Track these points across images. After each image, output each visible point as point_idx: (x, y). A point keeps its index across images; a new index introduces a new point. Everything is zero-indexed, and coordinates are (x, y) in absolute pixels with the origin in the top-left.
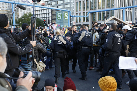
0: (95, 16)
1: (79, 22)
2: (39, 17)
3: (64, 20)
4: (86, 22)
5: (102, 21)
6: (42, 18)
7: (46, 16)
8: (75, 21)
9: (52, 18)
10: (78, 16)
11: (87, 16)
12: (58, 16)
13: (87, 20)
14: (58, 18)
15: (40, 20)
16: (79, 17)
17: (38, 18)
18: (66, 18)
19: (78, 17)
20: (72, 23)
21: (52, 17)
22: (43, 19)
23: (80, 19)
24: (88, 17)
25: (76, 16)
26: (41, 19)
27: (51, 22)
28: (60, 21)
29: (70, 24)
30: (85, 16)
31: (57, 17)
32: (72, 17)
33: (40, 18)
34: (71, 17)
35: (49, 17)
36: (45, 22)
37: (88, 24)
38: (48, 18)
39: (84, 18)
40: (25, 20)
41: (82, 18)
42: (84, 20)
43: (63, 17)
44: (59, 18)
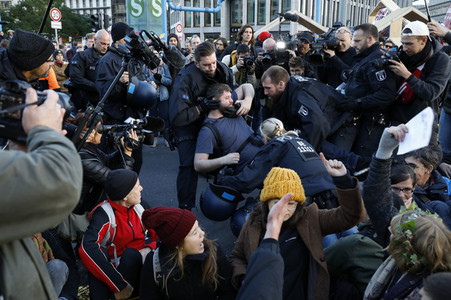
0: (238, 11)
1: (194, 26)
2: (74, 6)
3: (150, 19)
4: (214, 25)
5: (258, 24)
6: (84, 10)
7: (98, 5)
8: (181, 22)
9: (113, 11)
10: (192, 8)
11: (217, 10)
12: (134, 5)
13: (217, 21)
14: (133, 13)
15: (80, 16)
16: (194, 12)
17: (74, 10)
18: (157, 12)
19: (190, 11)
20: (172, 27)
21: (113, 8)
22: (88, 12)
23: (196, 19)
24: (220, 11)
25: (184, 8)
26: (81, 13)
27: (111, 22)
28: (140, 21)
29: (169, 30)
30: (211, 9)
31: (131, 8)
32: (175, 10)
33: (78, 10)
34: (172, 12)
35: (105, 9)
36: (93, 23)
37: (219, 33)
38: (102, 11)
39: (207, 14)
40: (33, 13)
41: (202, 15)
42: (207, 22)
43: (147, 10)
44: (136, 11)
